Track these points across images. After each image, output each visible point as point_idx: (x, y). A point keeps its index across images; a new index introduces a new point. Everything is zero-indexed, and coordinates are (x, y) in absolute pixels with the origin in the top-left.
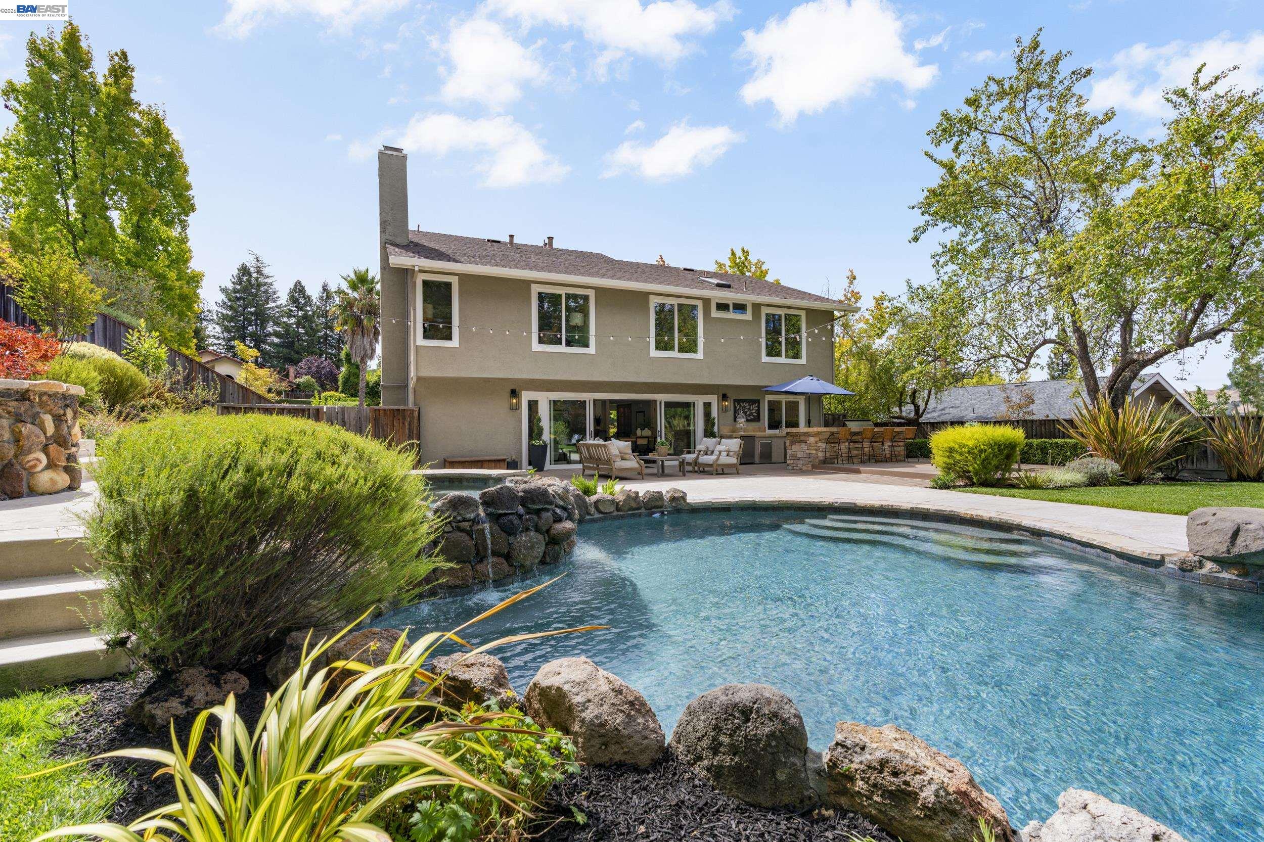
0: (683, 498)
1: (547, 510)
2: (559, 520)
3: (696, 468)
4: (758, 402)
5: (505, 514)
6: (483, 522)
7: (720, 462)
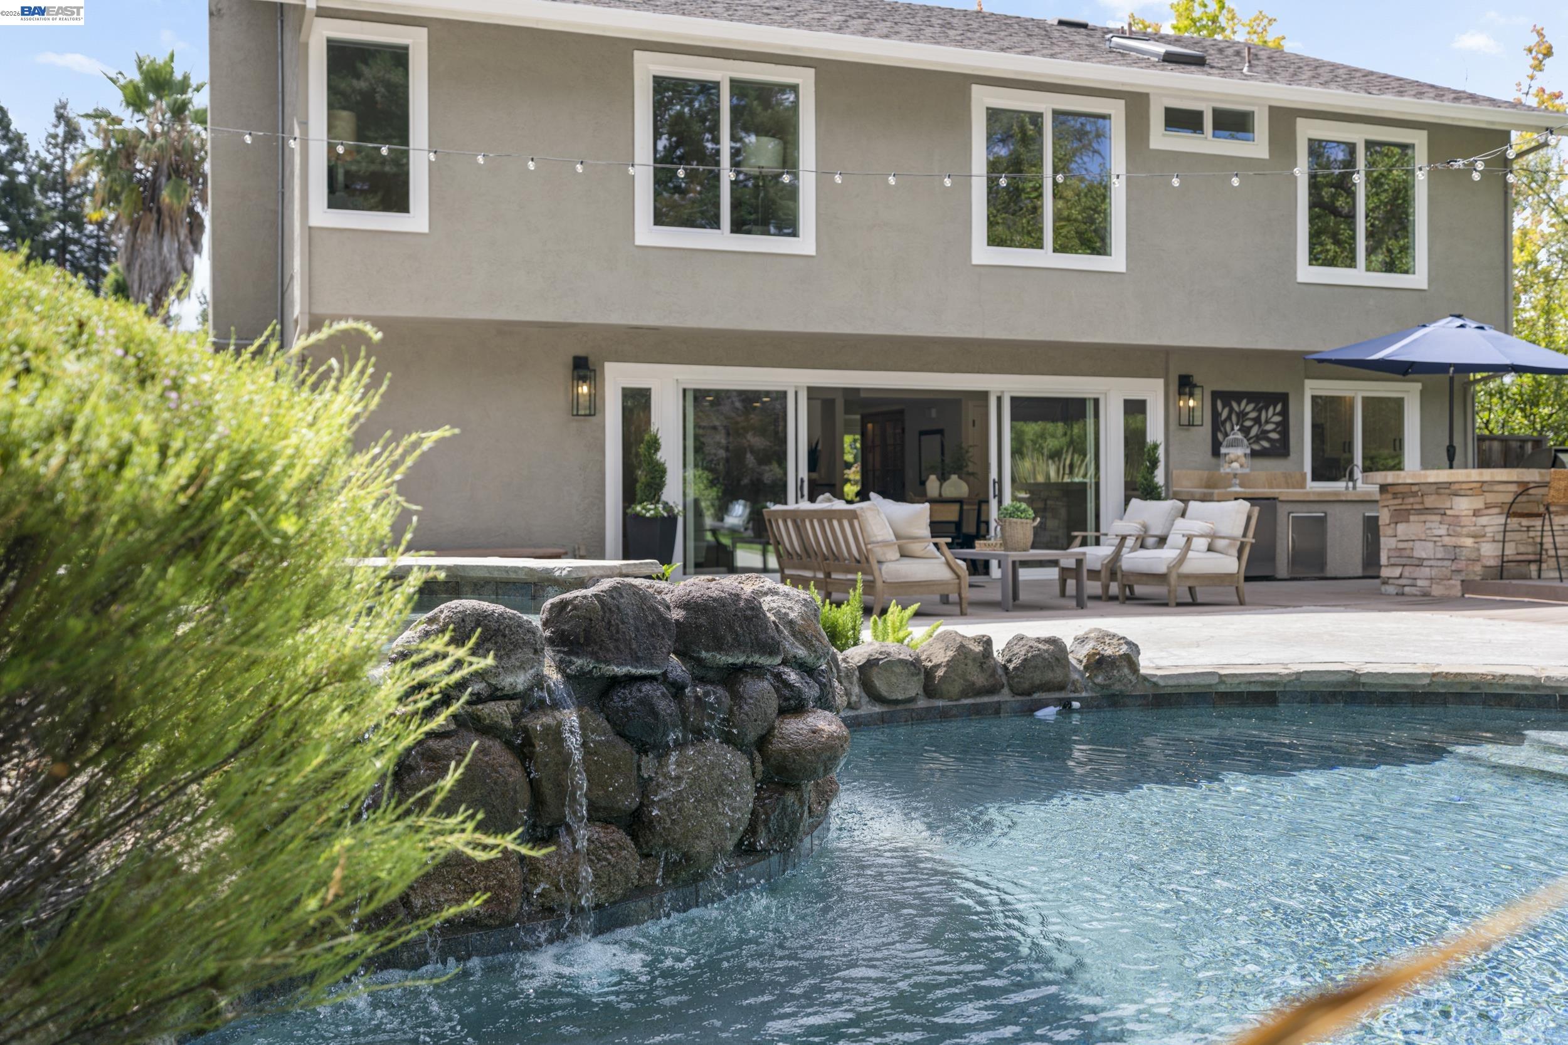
0: (1130, 660)
1: (757, 671)
2: (794, 706)
3: (1114, 588)
4: (1282, 399)
5: (631, 679)
6: (556, 705)
7: (1188, 568)
